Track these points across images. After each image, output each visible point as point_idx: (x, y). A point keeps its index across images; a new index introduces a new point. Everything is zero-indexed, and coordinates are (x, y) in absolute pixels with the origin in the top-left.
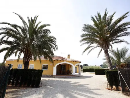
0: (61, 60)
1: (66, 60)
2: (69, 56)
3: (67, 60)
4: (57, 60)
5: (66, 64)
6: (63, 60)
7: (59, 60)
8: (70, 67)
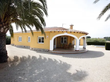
0: (59, 31)
1: (66, 31)
2: (72, 26)
3: (68, 31)
4: (54, 31)
5: (67, 36)
6: (62, 31)
7: (57, 31)
8: (73, 40)
